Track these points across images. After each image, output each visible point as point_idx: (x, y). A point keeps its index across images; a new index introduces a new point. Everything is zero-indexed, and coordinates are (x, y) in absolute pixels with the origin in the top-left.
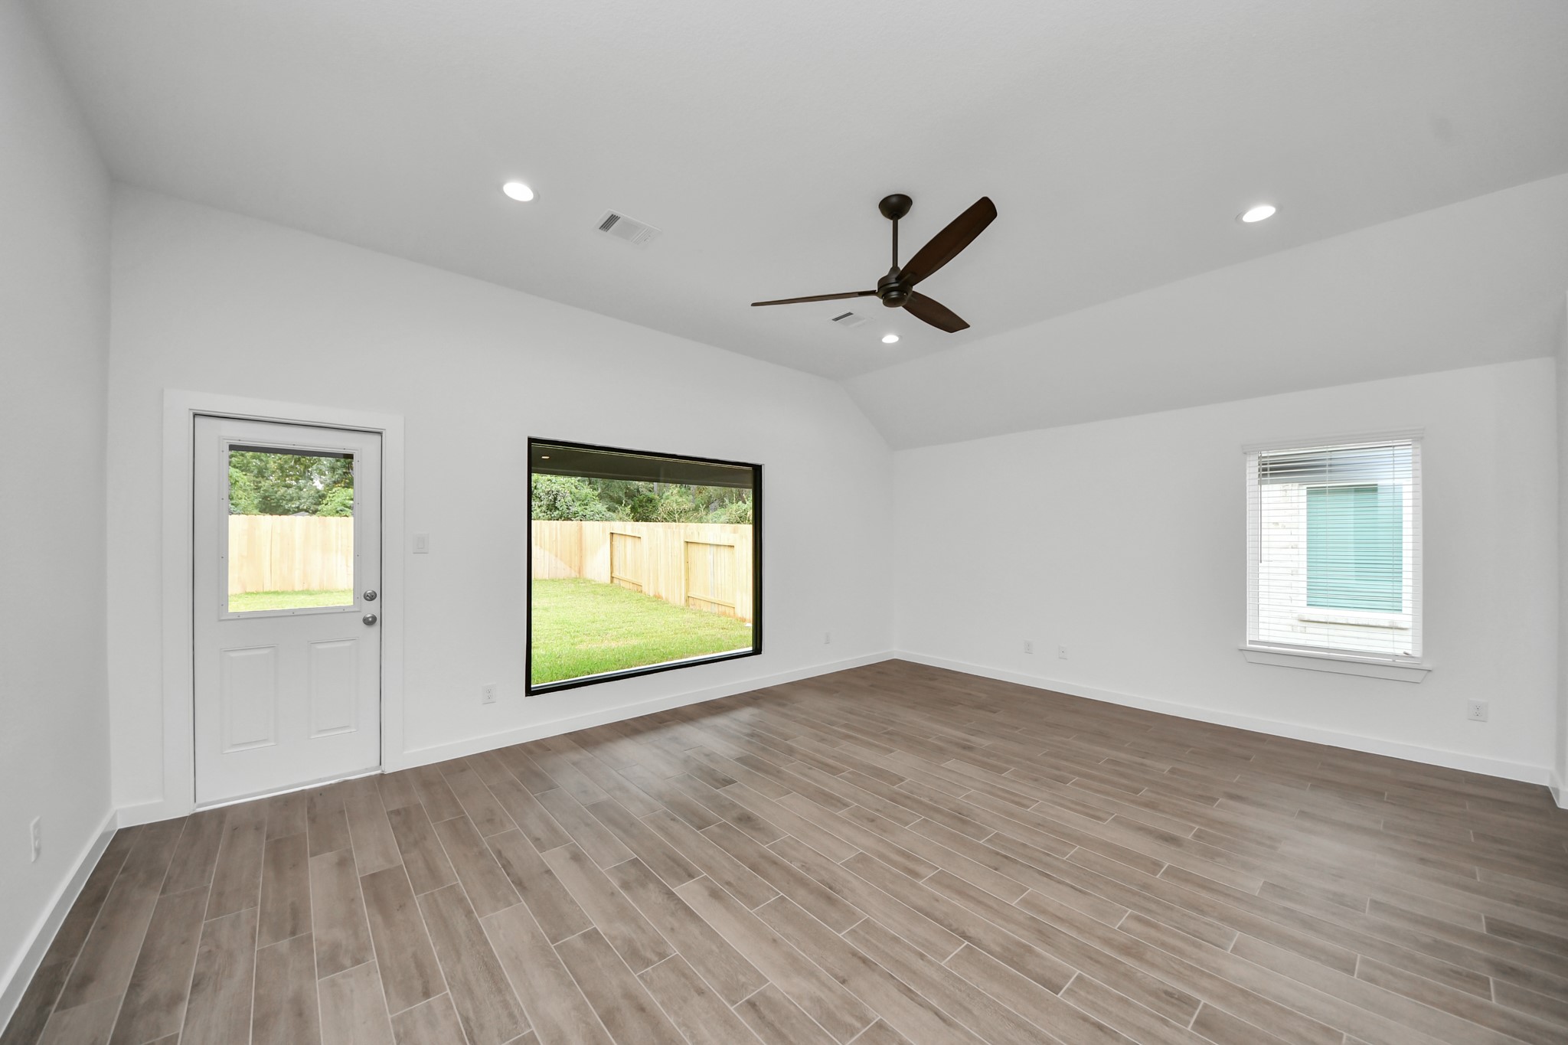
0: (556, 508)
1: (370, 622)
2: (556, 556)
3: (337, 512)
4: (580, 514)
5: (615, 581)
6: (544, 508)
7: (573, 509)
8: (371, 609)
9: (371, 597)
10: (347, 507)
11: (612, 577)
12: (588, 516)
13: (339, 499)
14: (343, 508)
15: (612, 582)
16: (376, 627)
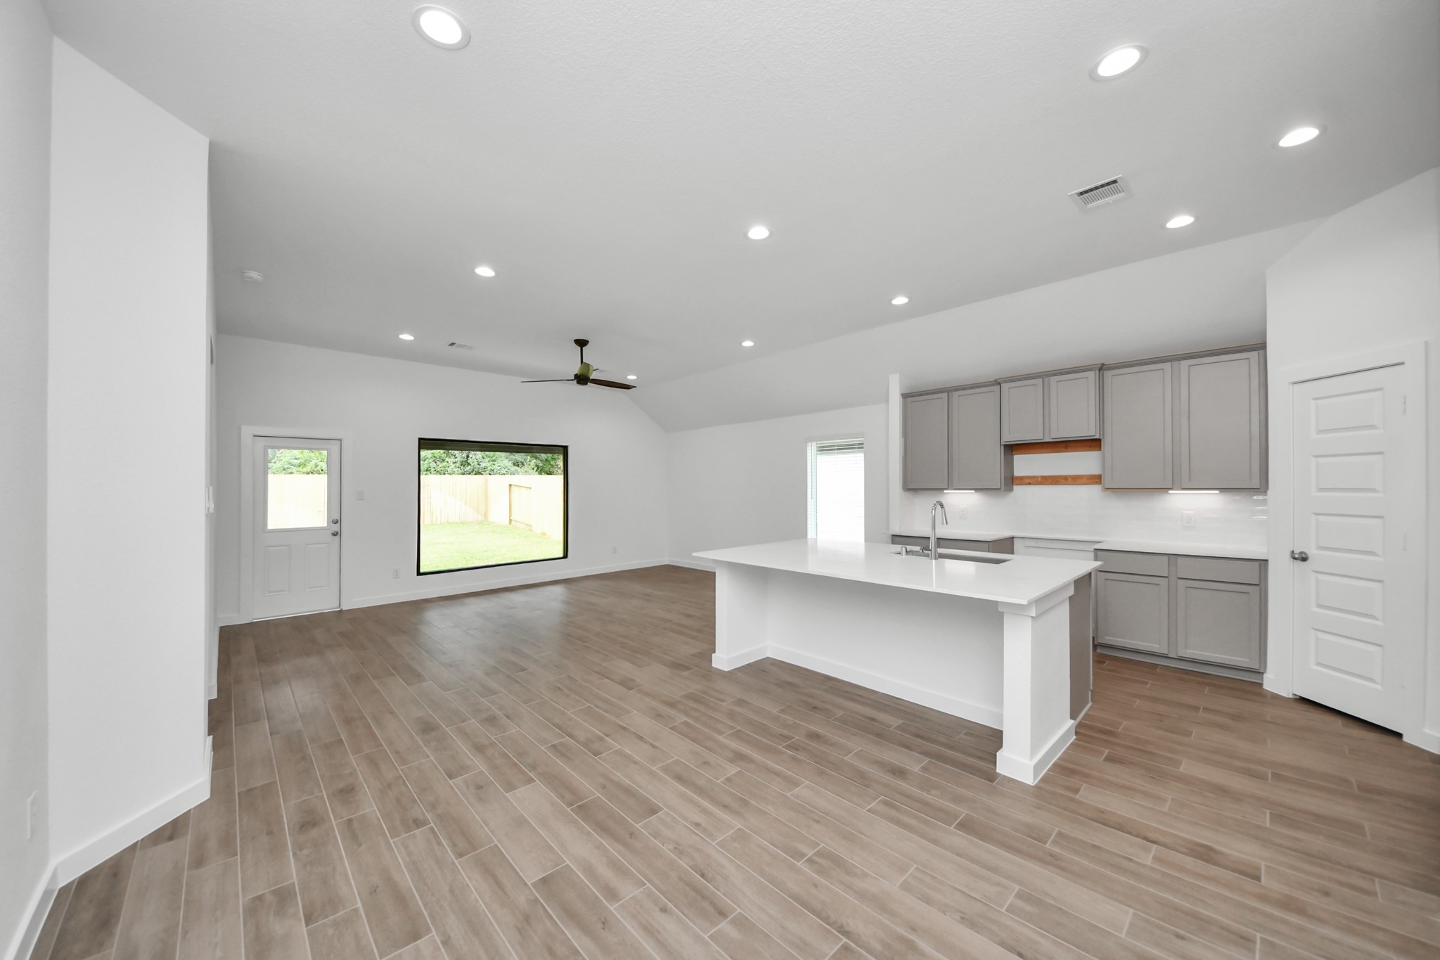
0: (469, 464)
1: (335, 534)
2: (466, 503)
3: (284, 469)
4: (489, 468)
5: (513, 522)
6: (458, 465)
7: (483, 465)
8: (336, 528)
9: (336, 522)
10: (292, 465)
11: (511, 520)
12: (495, 470)
13: (286, 459)
14: (289, 466)
15: (510, 523)
16: (338, 536)
